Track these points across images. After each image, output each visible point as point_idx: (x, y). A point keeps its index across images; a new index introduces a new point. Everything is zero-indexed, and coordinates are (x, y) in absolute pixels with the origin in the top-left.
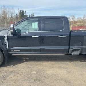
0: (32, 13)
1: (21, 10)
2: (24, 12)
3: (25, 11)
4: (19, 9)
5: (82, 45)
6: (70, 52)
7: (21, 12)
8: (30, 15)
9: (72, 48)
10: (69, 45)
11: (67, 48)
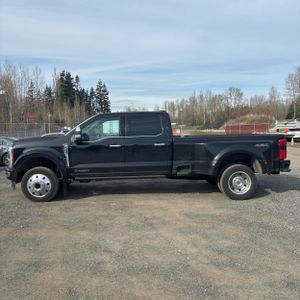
0: (100, 83)
1: (63, 75)
2: (74, 80)
3: (77, 77)
4: (55, 70)
5: (193, 159)
6: (174, 171)
7: (62, 79)
8: (92, 90)
9: (176, 164)
10: (172, 160)
11: (169, 163)
